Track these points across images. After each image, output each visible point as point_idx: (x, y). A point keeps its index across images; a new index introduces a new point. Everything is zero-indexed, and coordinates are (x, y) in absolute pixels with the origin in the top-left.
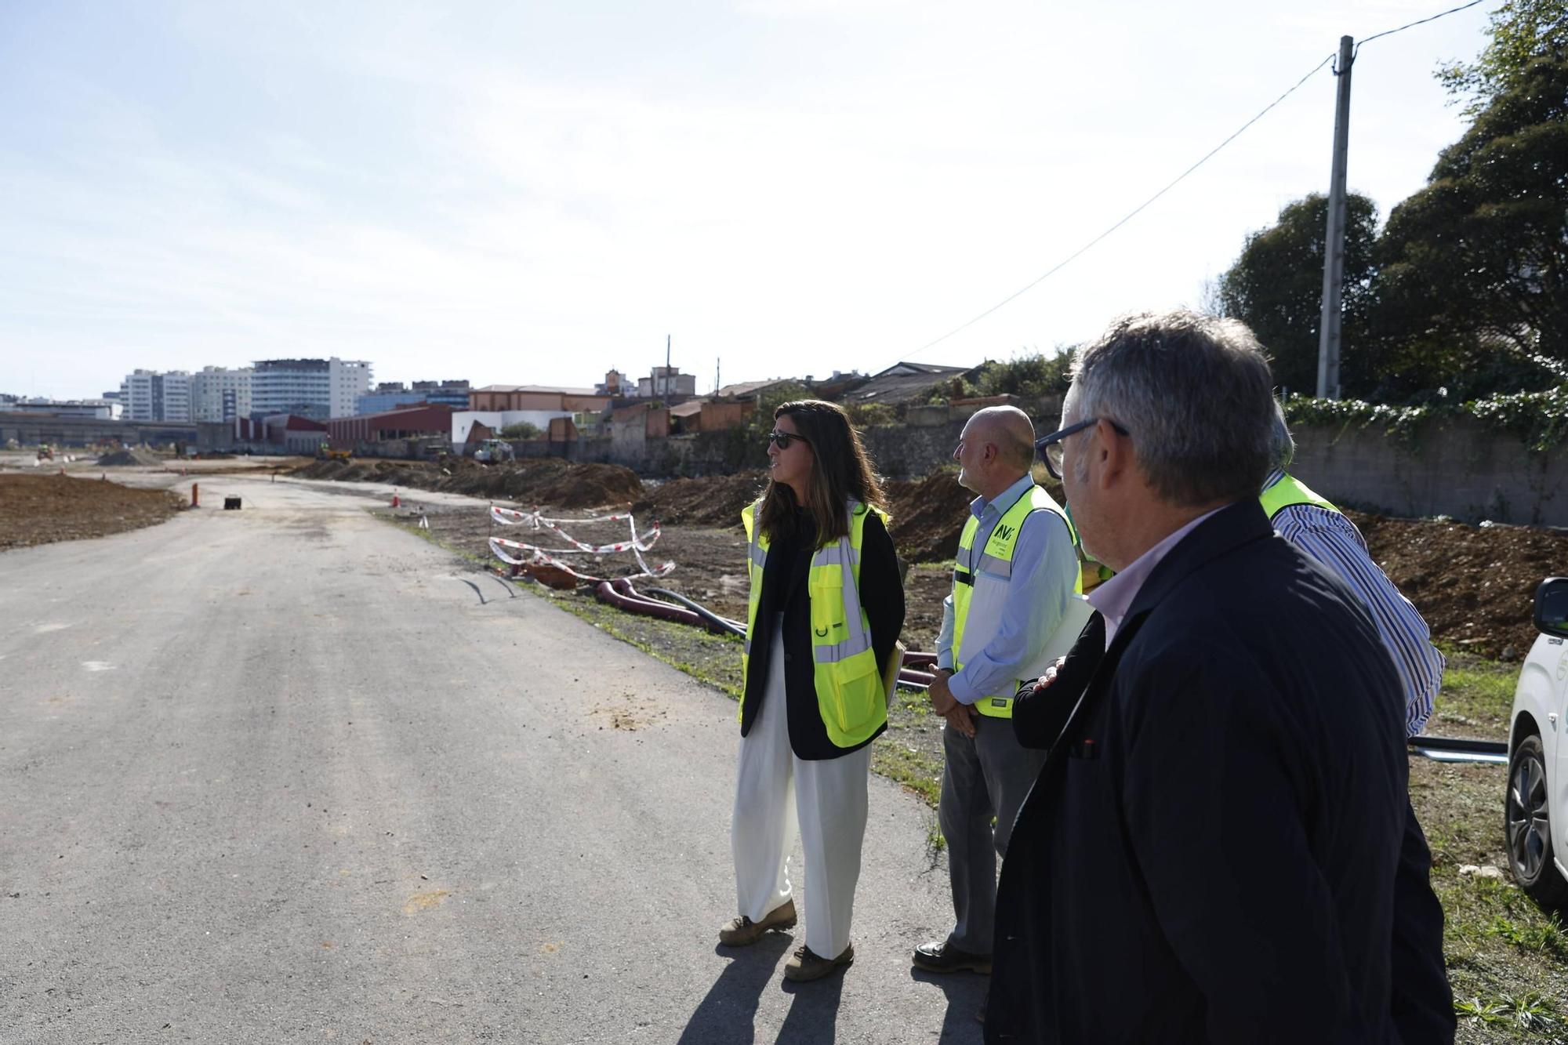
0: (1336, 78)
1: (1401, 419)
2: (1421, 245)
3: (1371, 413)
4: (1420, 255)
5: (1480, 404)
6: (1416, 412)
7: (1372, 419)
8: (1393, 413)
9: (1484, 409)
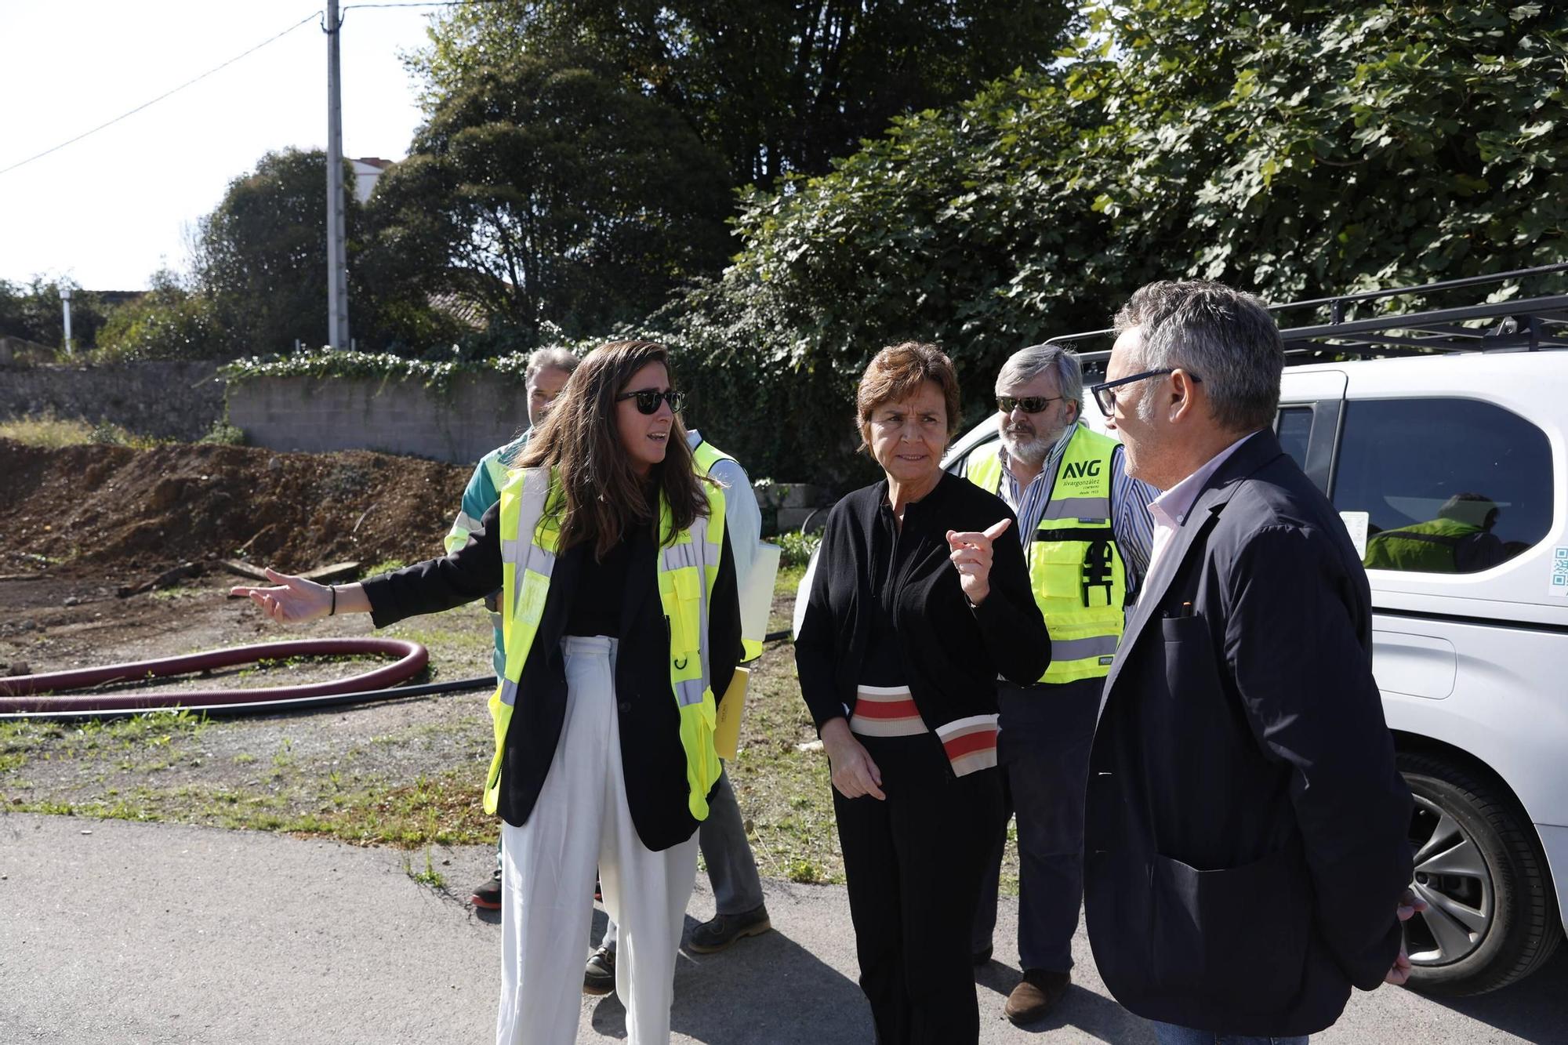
0: (326, 36)
1: (436, 373)
2: (416, 213)
3: (407, 368)
4: (417, 222)
5: (503, 360)
6: (448, 366)
7: (410, 372)
8: (425, 367)
9: (505, 366)
